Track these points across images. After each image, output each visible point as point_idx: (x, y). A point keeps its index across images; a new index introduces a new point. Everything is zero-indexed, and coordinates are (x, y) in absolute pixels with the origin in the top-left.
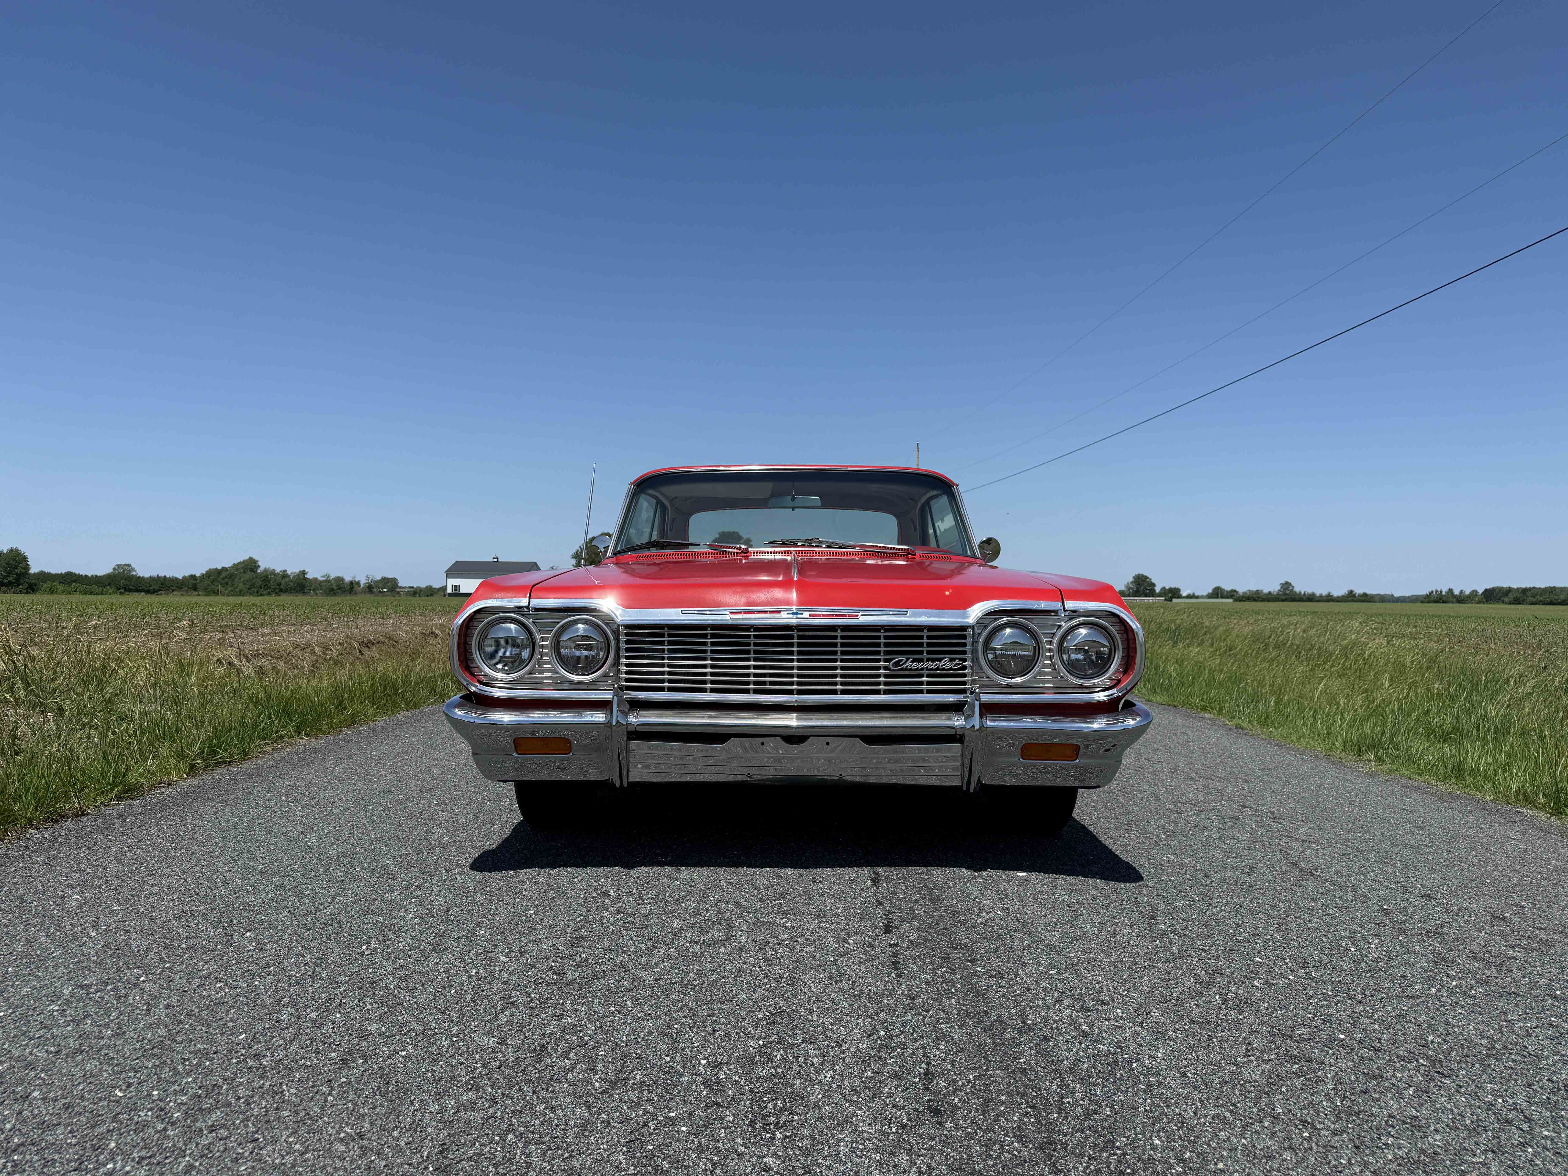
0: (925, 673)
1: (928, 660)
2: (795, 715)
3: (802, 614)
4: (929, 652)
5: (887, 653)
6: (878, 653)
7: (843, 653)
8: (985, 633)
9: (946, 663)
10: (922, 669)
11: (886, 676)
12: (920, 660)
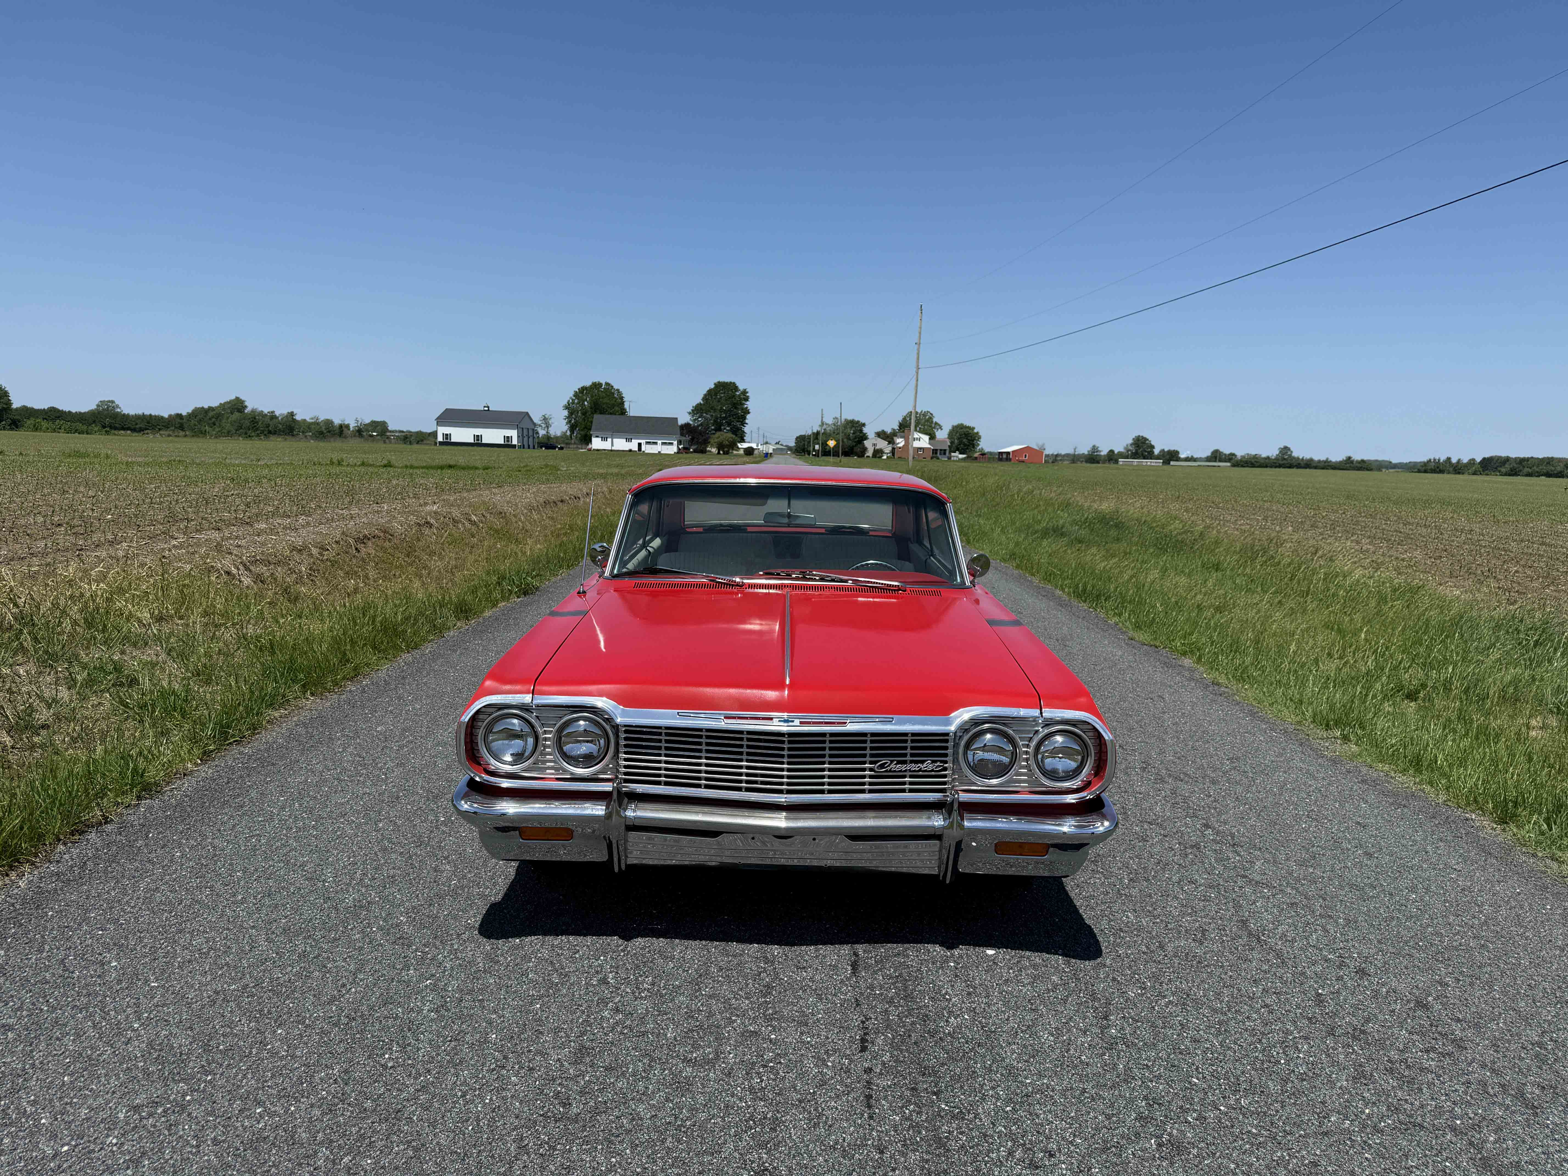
0: (908, 774)
1: (911, 762)
2: (784, 814)
3: (793, 721)
4: (912, 755)
5: (872, 756)
6: (864, 756)
7: (831, 756)
8: (966, 738)
9: (928, 765)
10: (905, 771)
11: (871, 777)
12: (904, 762)
